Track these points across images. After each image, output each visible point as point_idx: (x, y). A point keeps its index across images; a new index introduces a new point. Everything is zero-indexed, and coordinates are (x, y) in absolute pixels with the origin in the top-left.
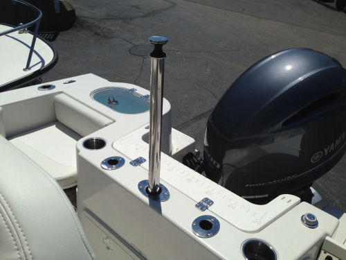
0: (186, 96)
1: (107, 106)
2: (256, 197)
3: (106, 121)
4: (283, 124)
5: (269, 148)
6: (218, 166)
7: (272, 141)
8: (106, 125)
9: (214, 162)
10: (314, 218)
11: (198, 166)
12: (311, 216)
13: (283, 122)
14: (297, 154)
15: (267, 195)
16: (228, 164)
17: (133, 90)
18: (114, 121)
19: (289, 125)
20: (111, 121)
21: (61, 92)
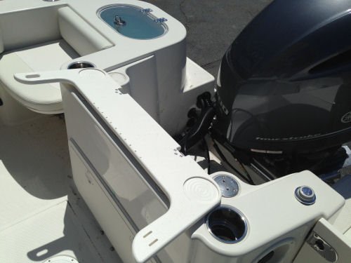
0: (234, 27)
1: (112, 26)
2: (268, 152)
3: (106, 44)
4: (311, 71)
5: (293, 98)
6: (227, 112)
7: (298, 90)
8: (104, 49)
9: (224, 107)
10: (311, 193)
11: (212, 108)
12: (308, 190)
13: (309, 68)
14: (329, 109)
15: (281, 152)
16: (239, 110)
17: (148, 11)
18: (114, 45)
19: (317, 73)
20: (111, 45)
21: (66, 5)
